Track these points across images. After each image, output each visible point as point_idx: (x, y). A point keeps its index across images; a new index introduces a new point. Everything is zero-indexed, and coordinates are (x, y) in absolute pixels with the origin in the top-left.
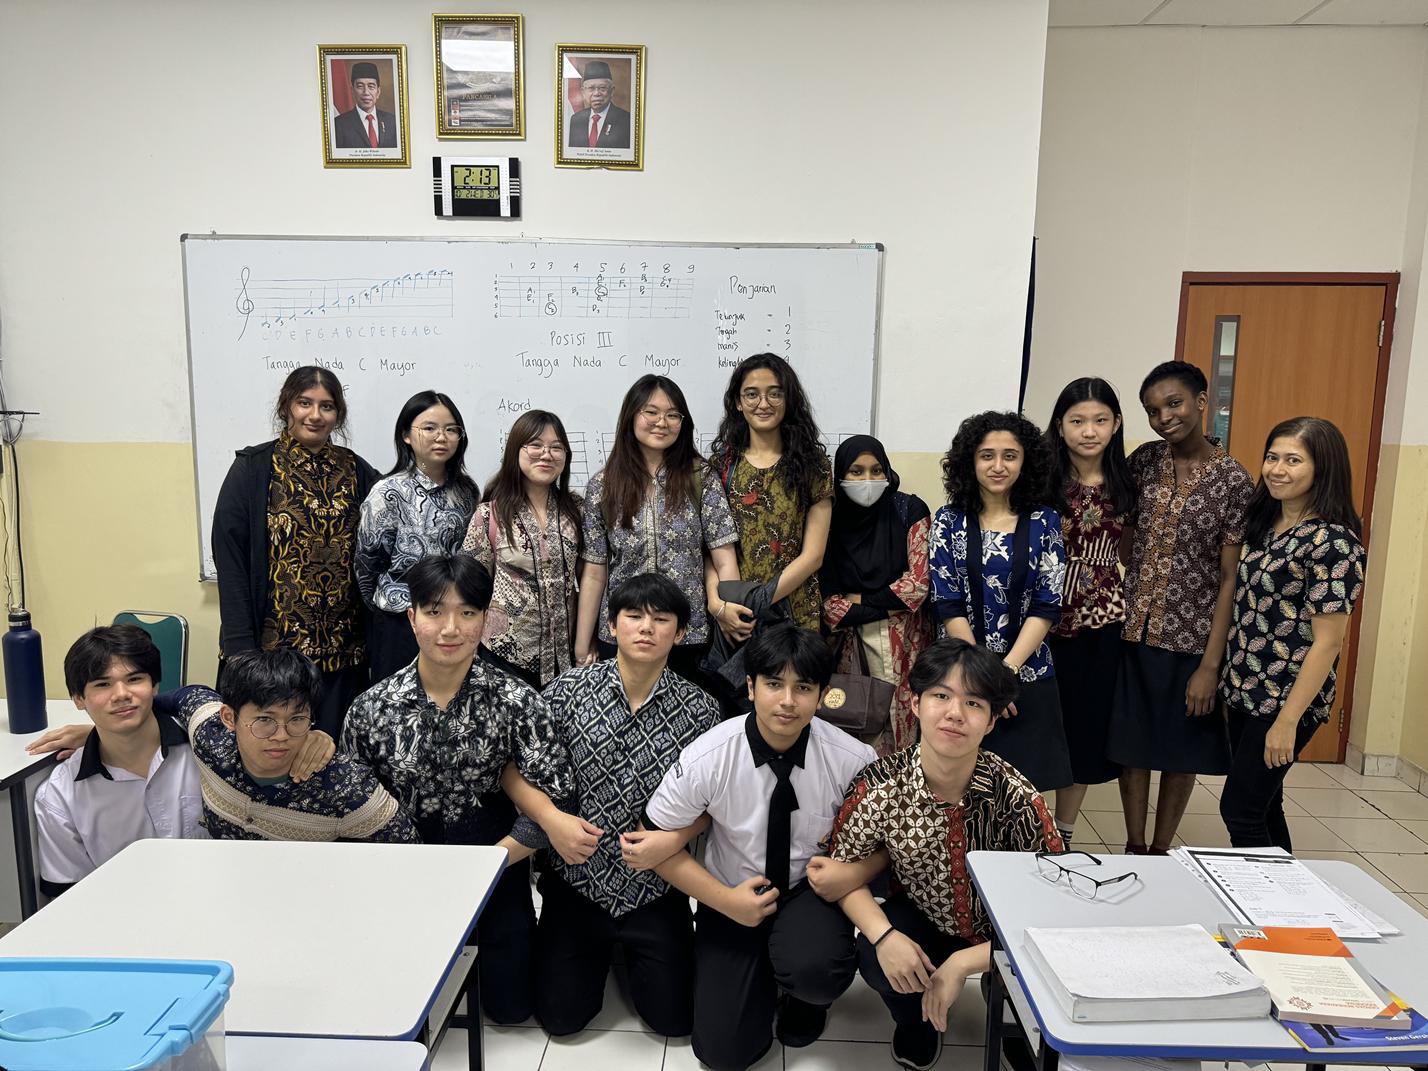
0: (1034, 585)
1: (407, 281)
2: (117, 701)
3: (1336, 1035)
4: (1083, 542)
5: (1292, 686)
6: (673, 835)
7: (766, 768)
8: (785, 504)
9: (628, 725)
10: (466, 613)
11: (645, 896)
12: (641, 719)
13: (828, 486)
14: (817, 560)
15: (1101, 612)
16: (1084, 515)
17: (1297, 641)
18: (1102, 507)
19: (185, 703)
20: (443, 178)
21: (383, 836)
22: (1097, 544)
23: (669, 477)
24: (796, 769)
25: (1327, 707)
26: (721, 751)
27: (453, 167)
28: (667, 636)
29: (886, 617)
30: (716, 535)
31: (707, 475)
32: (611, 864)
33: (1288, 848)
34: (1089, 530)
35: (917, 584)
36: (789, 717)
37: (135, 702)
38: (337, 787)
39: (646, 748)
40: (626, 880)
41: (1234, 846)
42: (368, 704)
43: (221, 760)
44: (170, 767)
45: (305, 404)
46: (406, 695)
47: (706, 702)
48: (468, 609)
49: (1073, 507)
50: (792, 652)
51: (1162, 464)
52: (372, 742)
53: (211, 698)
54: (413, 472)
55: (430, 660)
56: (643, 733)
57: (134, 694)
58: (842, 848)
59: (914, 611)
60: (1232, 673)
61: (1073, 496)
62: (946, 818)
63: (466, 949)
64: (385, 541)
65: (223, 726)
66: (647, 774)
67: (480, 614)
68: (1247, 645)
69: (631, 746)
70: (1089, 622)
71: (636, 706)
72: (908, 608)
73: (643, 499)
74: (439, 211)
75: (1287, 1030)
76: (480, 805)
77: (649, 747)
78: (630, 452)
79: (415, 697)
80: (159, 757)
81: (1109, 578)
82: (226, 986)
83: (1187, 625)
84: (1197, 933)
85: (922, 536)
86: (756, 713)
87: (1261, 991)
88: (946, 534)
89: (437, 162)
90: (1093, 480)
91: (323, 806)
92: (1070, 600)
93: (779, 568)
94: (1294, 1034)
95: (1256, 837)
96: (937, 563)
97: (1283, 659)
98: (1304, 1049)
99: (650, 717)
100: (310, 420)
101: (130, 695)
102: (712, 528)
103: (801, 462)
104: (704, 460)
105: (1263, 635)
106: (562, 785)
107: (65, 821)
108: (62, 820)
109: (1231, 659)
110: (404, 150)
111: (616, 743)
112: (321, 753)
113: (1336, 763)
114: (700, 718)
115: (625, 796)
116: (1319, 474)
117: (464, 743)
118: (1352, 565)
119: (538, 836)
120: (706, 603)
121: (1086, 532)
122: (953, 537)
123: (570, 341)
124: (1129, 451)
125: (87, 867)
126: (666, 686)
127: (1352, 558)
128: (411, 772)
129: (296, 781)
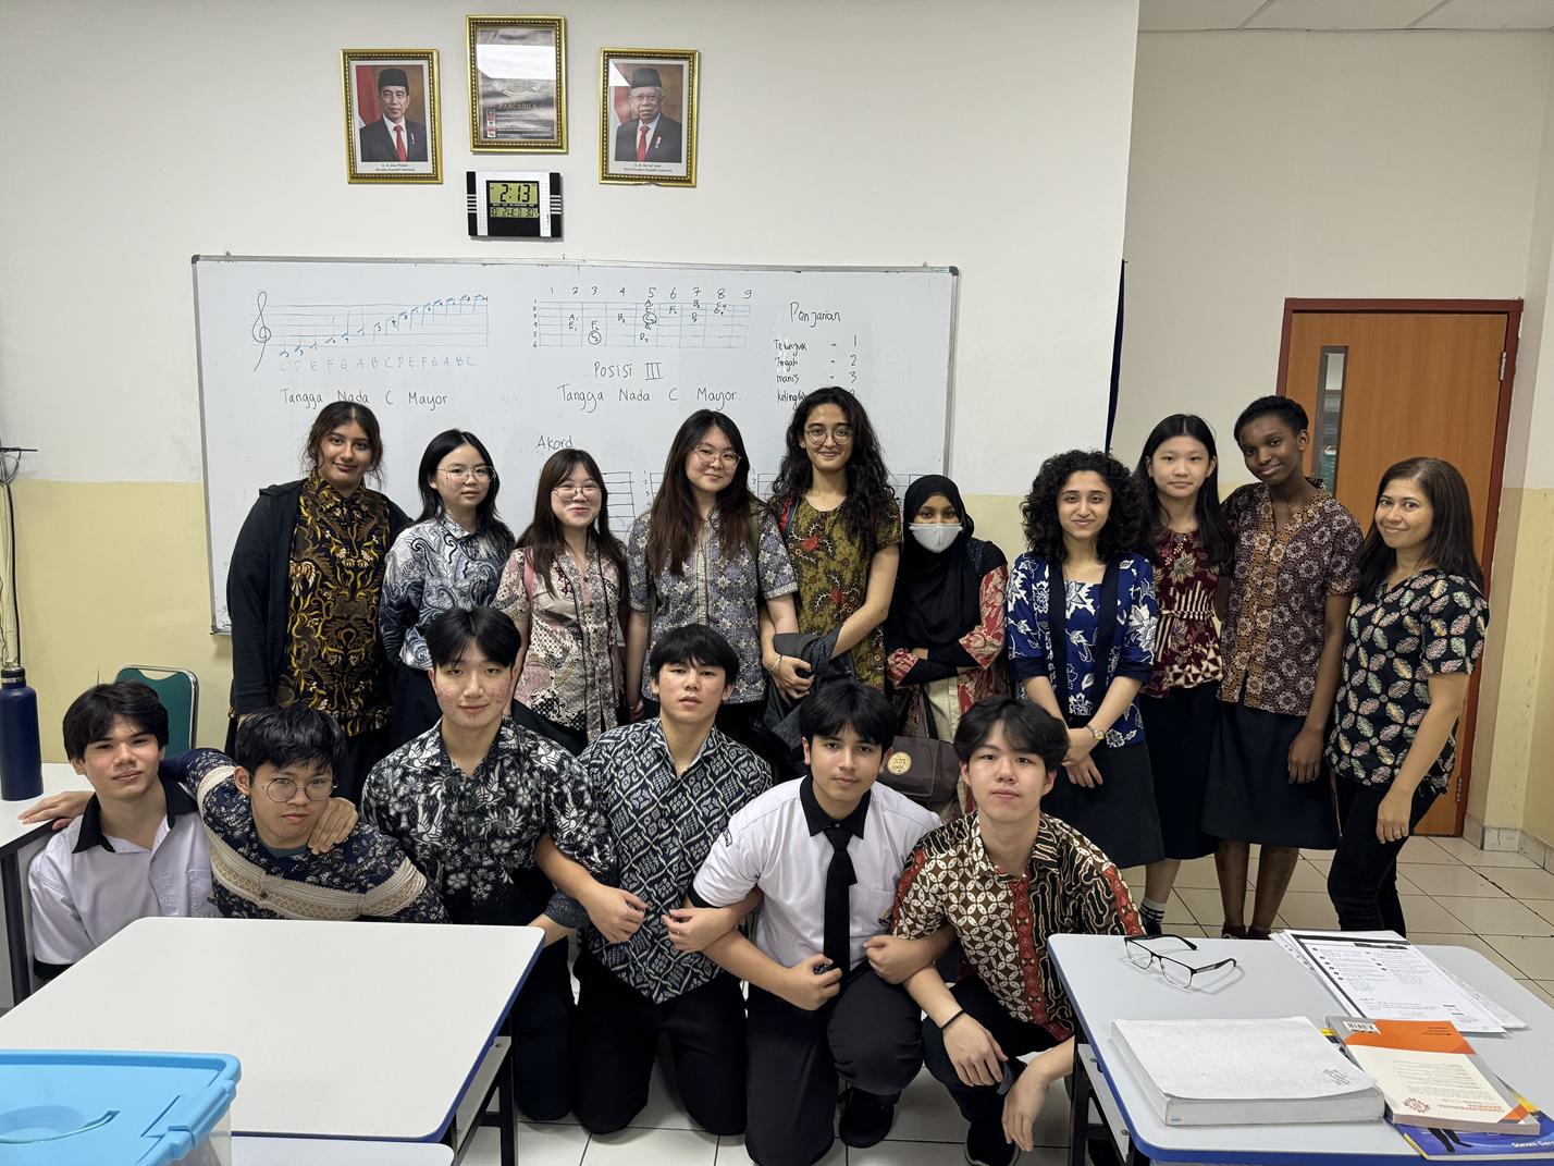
0: (1123, 642)
1: (438, 307)
2: (120, 765)
3: (1457, 1140)
4: (1175, 594)
5: (1406, 753)
6: (723, 913)
7: (822, 836)
8: (847, 550)
9: (674, 790)
10: (491, 671)
11: (690, 981)
12: (687, 783)
13: (895, 531)
14: (882, 611)
15: (1195, 670)
16: (1176, 565)
17: (1414, 704)
18: (1195, 556)
19: (194, 768)
20: (477, 195)
21: (409, 915)
22: (1190, 596)
23: (723, 519)
24: (854, 839)
25: (1445, 777)
26: (772, 819)
27: (488, 182)
28: (714, 692)
29: (956, 674)
30: (774, 584)
31: (765, 519)
32: (654, 945)
33: (1402, 932)
34: (1181, 581)
35: (989, 638)
36: (848, 781)
37: (140, 766)
38: (360, 860)
39: (693, 815)
40: (670, 962)
41: (1343, 930)
42: (388, 771)
43: (234, 829)
44: (177, 838)
45: (337, 441)
46: (428, 762)
47: (757, 765)
48: (492, 666)
49: (1163, 555)
50: (852, 709)
51: (1260, 509)
52: (392, 813)
53: (222, 761)
54: (441, 519)
55: (453, 723)
56: (690, 798)
57: (139, 757)
58: (904, 923)
59: (985, 668)
60: (1342, 738)
61: (1163, 544)
62: (1010, 892)
63: (498, 1040)
64: (412, 594)
65: (236, 790)
66: (693, 844)
67: (506, 672)
68: (1358, 707)
69: (677, 812)
70: (1181, 681)
71: (682, 768)
72: (979, 665)
73: (695, 542)
74: (473, 231)
75: (1403, 1135)
76: (511, 882)
77: (696, 814)
78: (680, 492)
79: (438, 764)
80: (164, 828)
81: (1204, 634)
82: (232, 1082)
83: (1288, 684)
84: (1303, 1026)
85: (995, 587)
86: (812, 778)
87: (1373, 1092)
88: (1026, 585)
89: (471, 177)
90: (1185, 525)
91: (344, 880)
92: (1160, 657)
93: (841, 619)
94: (1410, 1140)
95: (1368, 918)
96: (1016, 616)
97: (1398, 724)
98: (1422, 1156)
99: (697, 781)
100: (342, 459)
101: (134, 758)
102: (770, 576)
103: (866, 503)
104: (761, 503)
105: (1376, 696)
106: (601, 857)
107: (62, 896)
108: (59, 896)
109: (1340, 723)
110: (435, 164)
111: (661, 810)
112: (343, 821)
113: (1453, 836)
114: (751, 783)
115: (670, 868)
116: (1438, 520)
117: (493, 813)
118: (1474, 620)
119: (577, 913)
120: (761, 657)
121: (1178, 583)
122: (1034, 588)
123: (616, 374)
124: (1224, 494)
125: (85, 947)
126: (714, 747)
127: (1474, 613)
128: (436, 846)
129: (315, 852)
